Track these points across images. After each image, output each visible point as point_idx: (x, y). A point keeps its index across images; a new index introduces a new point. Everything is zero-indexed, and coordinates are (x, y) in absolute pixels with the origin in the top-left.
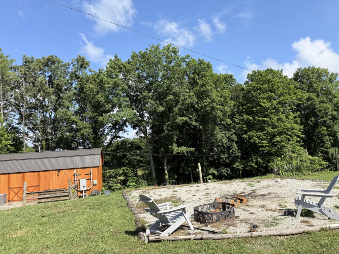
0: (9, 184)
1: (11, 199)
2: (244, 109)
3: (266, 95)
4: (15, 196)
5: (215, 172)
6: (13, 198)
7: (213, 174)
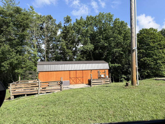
0: (70, 76)
1: (71, 83)
2: (140, 47)
3: (152, 40)
4: (72, 82)
5: (125, 77)
6: (72, 83)
7: (124, 78)
